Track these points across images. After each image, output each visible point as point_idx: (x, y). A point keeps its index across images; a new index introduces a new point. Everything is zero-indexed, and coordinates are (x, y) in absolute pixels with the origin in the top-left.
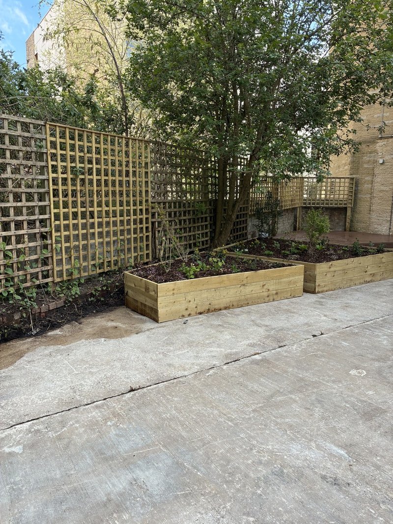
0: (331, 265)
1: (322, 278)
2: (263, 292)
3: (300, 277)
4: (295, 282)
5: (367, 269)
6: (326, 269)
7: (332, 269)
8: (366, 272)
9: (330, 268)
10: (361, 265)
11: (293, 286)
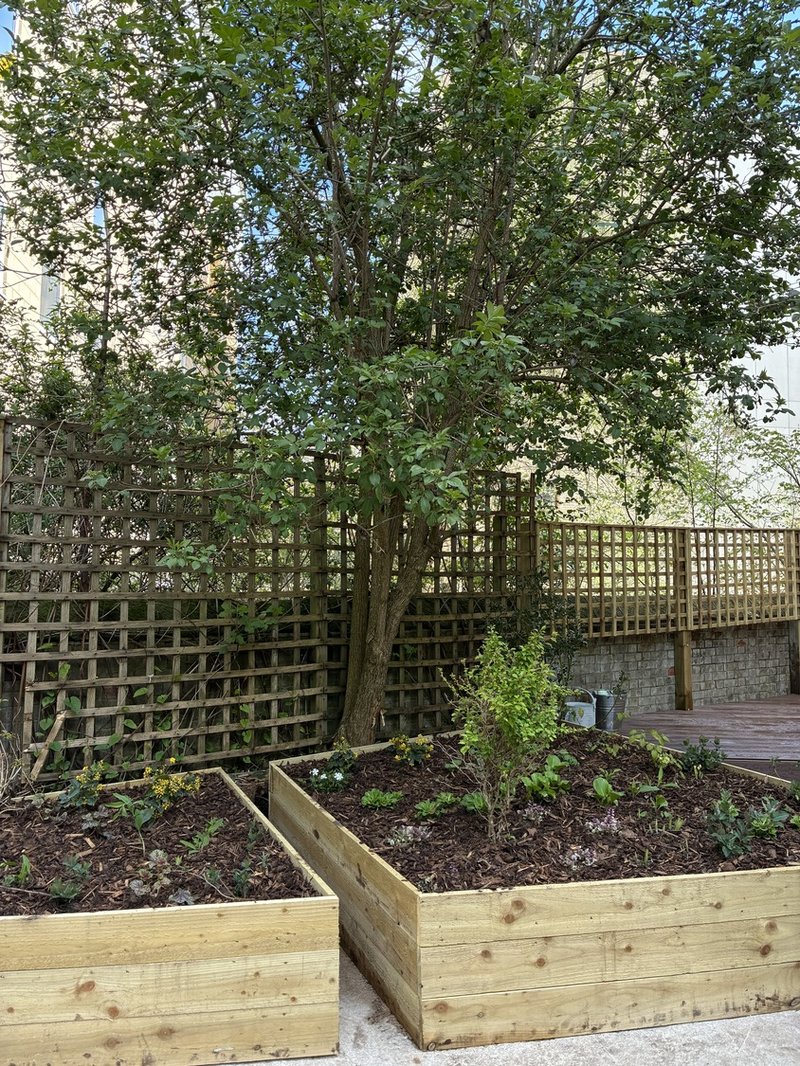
0: (518, 904)
1: (465, 971)
2: (78, 1018)
3: (312, 956)
4: (284, 984)
5: (767, 938)
6: (485, 923)
7: (524, 926)
8: (765, 951)
9: (509, 919)
10: (721, 915)
11: (275, 1001)
